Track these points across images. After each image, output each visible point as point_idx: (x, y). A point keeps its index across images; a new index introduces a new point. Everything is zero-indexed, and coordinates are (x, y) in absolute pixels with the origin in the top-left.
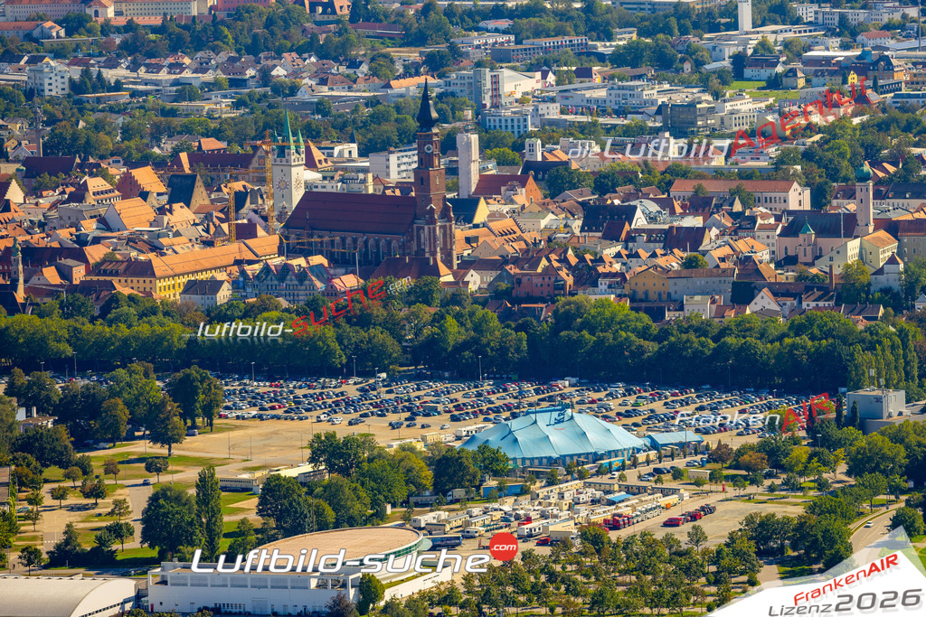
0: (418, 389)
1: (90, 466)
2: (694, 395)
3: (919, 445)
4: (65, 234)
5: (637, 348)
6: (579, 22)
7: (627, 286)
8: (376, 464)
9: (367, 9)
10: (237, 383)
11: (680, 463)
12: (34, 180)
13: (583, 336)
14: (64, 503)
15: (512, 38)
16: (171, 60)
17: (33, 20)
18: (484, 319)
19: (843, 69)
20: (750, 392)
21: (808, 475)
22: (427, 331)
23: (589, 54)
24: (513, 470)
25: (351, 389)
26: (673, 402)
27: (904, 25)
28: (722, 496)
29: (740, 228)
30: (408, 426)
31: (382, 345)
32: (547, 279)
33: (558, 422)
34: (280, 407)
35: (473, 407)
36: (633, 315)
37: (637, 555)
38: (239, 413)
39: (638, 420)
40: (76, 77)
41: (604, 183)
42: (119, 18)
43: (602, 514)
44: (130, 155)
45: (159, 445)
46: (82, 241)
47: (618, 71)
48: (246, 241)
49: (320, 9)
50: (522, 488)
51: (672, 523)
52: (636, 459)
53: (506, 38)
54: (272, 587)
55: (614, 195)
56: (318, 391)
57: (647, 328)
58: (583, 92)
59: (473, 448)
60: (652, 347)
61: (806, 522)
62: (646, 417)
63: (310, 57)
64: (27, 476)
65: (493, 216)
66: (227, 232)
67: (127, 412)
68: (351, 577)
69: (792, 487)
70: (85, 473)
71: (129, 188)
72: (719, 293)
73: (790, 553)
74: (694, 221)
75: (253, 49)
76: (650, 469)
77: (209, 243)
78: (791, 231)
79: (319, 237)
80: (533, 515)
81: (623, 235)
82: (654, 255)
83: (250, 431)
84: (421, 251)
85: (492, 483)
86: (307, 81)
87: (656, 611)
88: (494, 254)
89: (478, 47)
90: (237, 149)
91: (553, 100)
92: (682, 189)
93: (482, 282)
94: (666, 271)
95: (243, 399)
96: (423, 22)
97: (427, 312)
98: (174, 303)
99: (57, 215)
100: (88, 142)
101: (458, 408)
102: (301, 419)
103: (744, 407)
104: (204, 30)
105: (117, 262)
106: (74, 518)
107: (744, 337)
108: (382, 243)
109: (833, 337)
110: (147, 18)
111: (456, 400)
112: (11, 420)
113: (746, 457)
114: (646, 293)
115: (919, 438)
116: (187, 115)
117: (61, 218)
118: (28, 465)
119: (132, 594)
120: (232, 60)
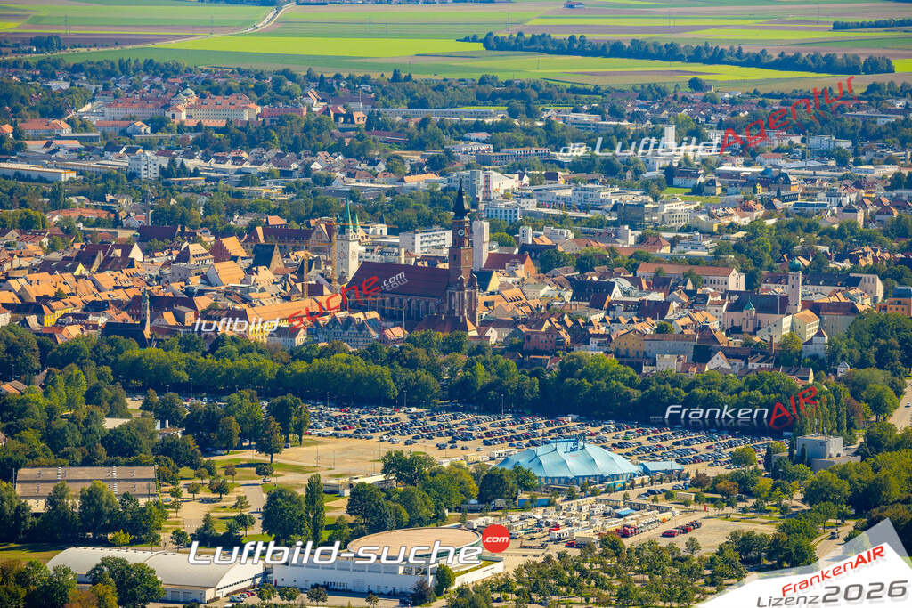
0: (455, 419)
1: (214, 468)
2: (670, 433)
3: (860, 481)
4: (177, 287)
5: (625, 395)
6: (541, 138)
7: (612, 345)
8: (438, 478)
9: (378, 120)
10: (315, 408)
11: (668, 486)
12: (145, 243)
13: (583, 383)
14: (196, 496)
15: (492, 147)
16: (233, 154)
17: (127, 120)
18: (506, 367)
19: (750, 182)
20: (713, 432)
21: (772, 501)
22: (460, 374)
23: (552, 162)
24: (539, 487)
25: (402, 416)
26: (655, 437)
27: (791, 149)
28: (705, 514)
29: (695, 303)
30: (451, 448)
31: (426, 383)
32: (550, 337)
33: (573, 450)
34: (350, 428)
35: (499, 434)
36: (622, 368)
37: (647, 559)
38: (320, 431)
39: (629, 450)
40: (165, 165)
41: (584, 264)
42: (190, 121)
43: (613, 525)
44: (215, 225)
45: (263, 454)
46: (190, 293)
47: (576, 176)
48: (316, 298)
49: (342, 119)
50: (549, 501)
51: (668, 534)
52: (634, 481)
53: (487, 146)
54: (369, 571)
55: (592, 273)
56: (378, 417)
57: (632, 379)
58: (554, 191)
59: (508, 467)
60: (636, 394)
61: (779, 539)
62: (635, 448)
63: (338, 155)
64: (168, 474)
65: (502, 285)
66: (301, 290)
67: (239, 427)
68: (431, 567)
69: (759, 509)
70: (211, 474)
71: (220, 254)
72: (684, 353)
73: (766, 562)
74: (658, 296)
75: (295, 148)
76: (644, 490)
77: (287, 298)
78: (735, 307)
79: (374, 297)
80: (560, 523)
81: (606, 305)
82: (631, 322)
83: (330, 446)
84: (451, 311)
85: (525, 496)
86: (338, 174)
87: (668, 605)
88: (508, 315)
89: (466, 153)
90: (295, 226)
91: (529, 196)
92: (645, 271)
93: (499, 337)
94: (642, 334)
95: (321, 420)
96: (422, 132)
97: (462, 358)
98: (262, 343)
99: (170, 272)
100: (183, 215)
101: (487, 434)
102: (368, 438)
103: (710, 444)
104: (258, 132)
105: (220, 310)
106: (206, 508)
107: (710, 389)
108: (422, 303)
109: (780, 392)
110: (211, 121)
111: (486, 429)
112: (152, 430)
113: (722, 485)
114: (627, 351)
115: (859, 476)
116: (250, 197)
117: (173, 274)
118: (168, 466)
119: (261, 571)
120: (278, 155)
